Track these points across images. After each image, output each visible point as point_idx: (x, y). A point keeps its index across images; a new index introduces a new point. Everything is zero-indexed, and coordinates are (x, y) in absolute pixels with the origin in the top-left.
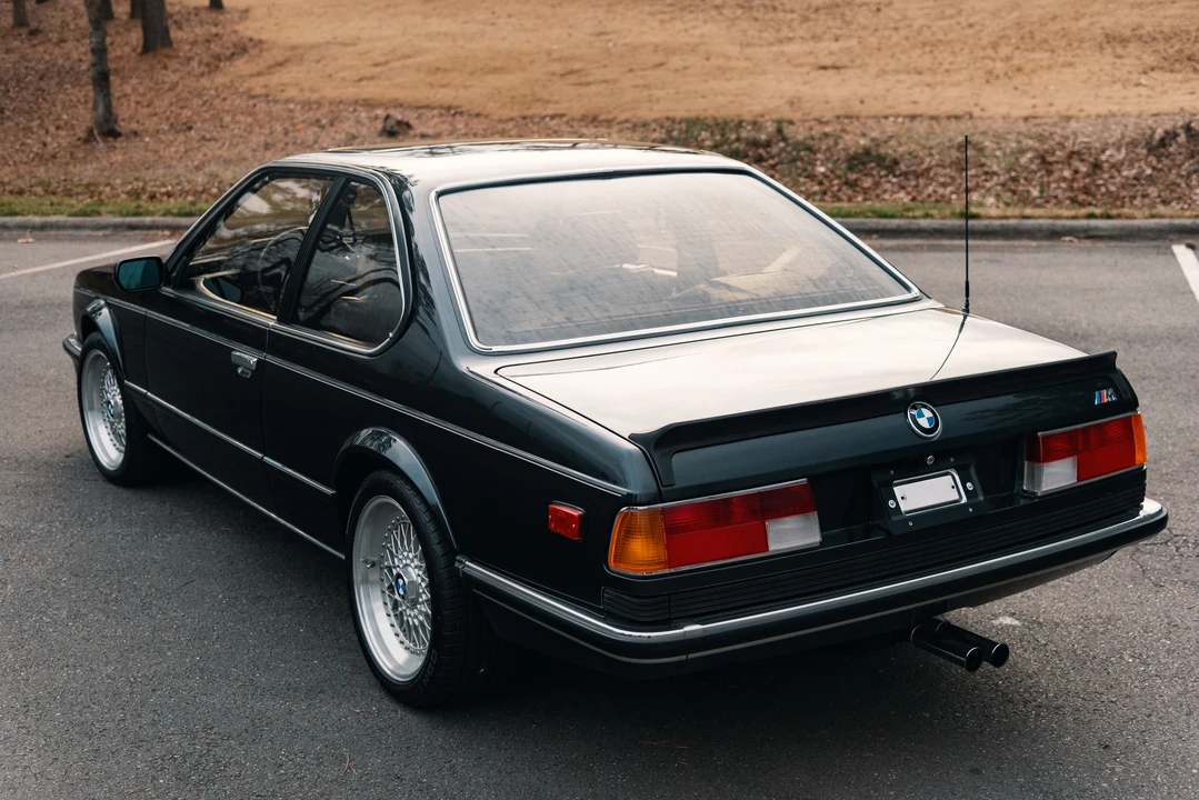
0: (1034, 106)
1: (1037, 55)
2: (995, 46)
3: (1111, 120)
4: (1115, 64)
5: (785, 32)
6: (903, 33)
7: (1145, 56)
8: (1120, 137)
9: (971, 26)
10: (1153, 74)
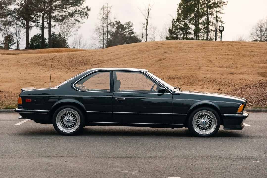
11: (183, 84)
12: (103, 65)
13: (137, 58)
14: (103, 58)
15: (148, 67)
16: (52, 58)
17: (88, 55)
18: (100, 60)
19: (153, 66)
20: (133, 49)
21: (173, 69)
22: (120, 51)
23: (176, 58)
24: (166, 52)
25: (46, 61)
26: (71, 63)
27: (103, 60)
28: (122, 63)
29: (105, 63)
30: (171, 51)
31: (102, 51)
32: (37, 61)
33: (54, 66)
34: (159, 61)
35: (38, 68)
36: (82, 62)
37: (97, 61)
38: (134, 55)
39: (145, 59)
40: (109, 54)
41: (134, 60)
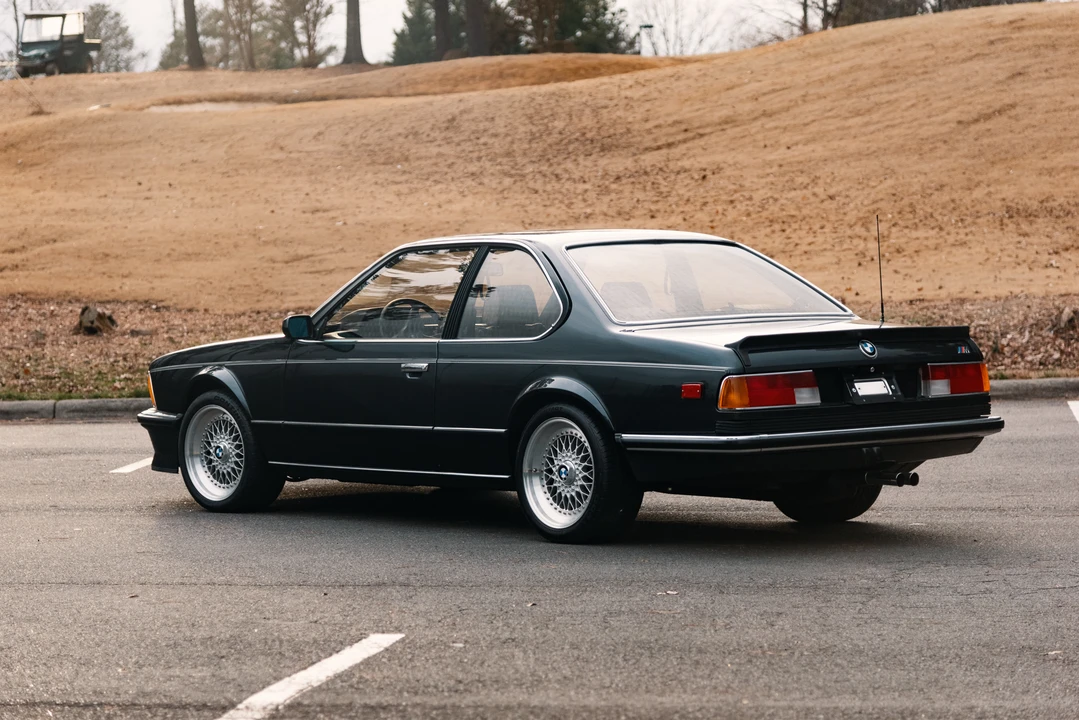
0: (920, 290)
1: (921, 233)
2: (865, 223)
3: (1014, 302)
4: (1019, 242)
6: (741, 207)
7: (1057, 234)
8: (1022, 318)
9: (831, 198)
10: (1066, 255)
11: (1069, 243)
12: (695, 151)
13: (869, 111)
14: (699, 113)
15: (916, 157)
16: (450, 117)
17: (632, 98)
18: (684, 127)
19: (942, 149)
20: (858, 61)
21: (1042, 164)
22: (793, 73)
23: (1067, 104)
24: (1020, 74)
25: (416, 134)
26: (538, 146)
27: (696, 124)
28: (786, 139)
29: (706, 138)
30: (1048, 66)
31: (705, 75)
32: (373, 137)
33: (449, 162)
34: (976, 121)
35: (369, 176)
36: (589, 135)
37: (664, 131)
38: (858, 90)
39: (905, 114)
40: (732, 88)
41: (851, 122)
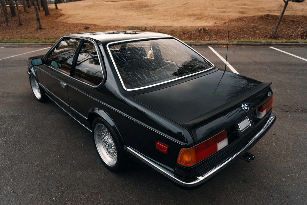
0: (181, 25)
1: (180, 17)
2: (173, 16)
3: (193, 27)
4: (190, 19)
5: (143, 14)
6: (160, 14)
7: (194, 18)
9: (170, 13)
15: (178, 8)
18: (154, 5)
19: (181, 8)
21: (192, 9)
28: (165, 6)
34: (184, 4)
39: (177, 4)
41: (171, 4)
